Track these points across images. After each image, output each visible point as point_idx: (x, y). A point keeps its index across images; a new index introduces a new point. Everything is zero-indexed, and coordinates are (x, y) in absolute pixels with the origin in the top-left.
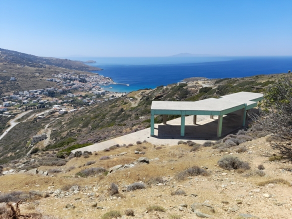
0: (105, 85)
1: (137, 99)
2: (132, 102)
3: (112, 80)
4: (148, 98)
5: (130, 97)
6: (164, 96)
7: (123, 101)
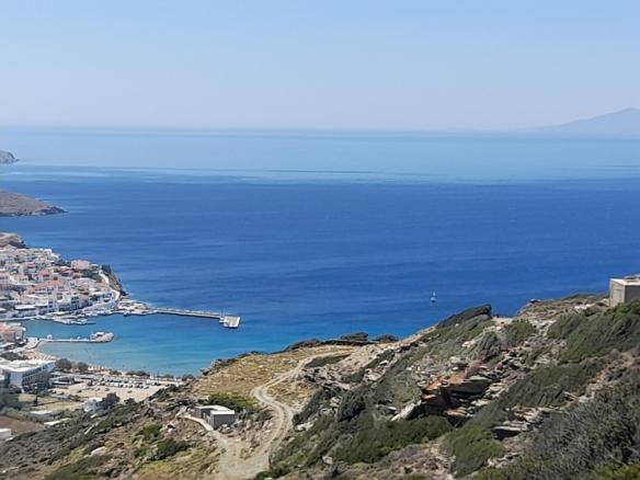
0: (59, 316)
1: (266, 416)
2: (223, 441)
3: (115, 283)
4: (360, 408)
5: (215, 400)
6: (497, 389)
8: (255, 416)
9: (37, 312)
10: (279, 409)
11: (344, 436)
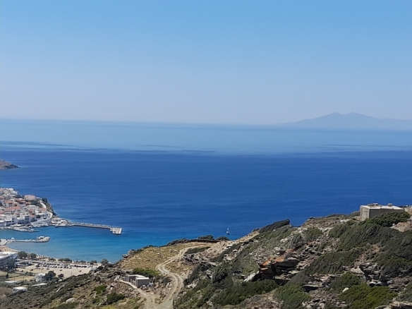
0: (18, 227)
1: (167, 280)
2: (144, 294)
4: (225, 275)
5: (136, 272)
6: (303, 265)
7: (102, 290)
8: (161, 280)
9: (5, 224)
10: (174, 277)
11: (218, 290)
